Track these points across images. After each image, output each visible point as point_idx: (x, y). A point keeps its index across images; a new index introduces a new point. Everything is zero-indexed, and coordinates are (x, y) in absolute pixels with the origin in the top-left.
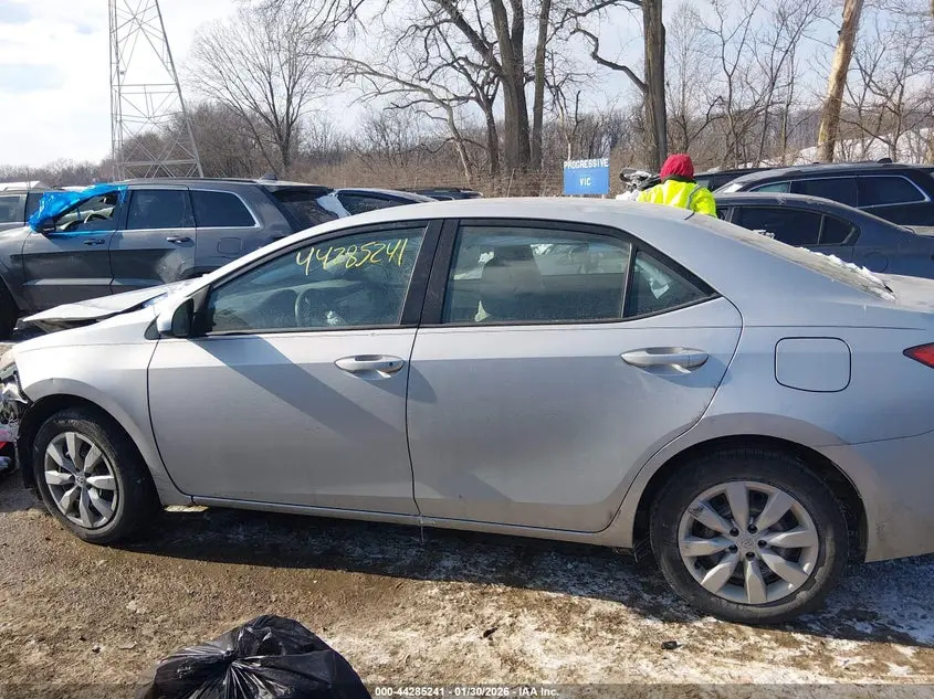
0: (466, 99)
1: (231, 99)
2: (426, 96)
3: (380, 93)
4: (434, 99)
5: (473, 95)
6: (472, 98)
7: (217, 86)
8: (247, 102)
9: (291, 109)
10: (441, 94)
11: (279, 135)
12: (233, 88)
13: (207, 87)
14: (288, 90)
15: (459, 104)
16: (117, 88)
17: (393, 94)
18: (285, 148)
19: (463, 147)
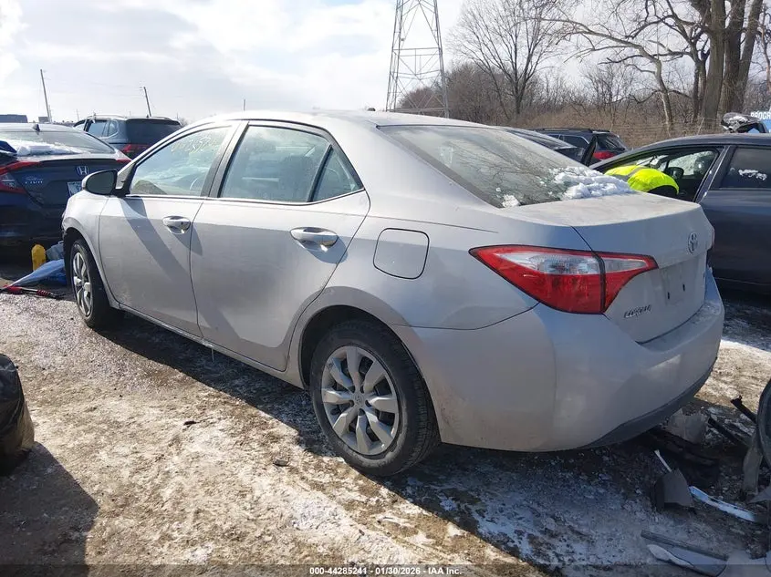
0: (681, 54)
1: (482, 59)
2: (637, 52)
3: (594, 50)
4: (644, 54)
5: (688, 50)
6: (687, 53)
7: (474, 49)
8: (494, 61)
9: (530, 66)
10: (652, 49)
11: (516, 88)
12: (485, 50)
13: (465, 51)
14: (530, 50)
15: (672, 59)
16: (397, 52)
17: (609, 50)
18: (519, 99)
19: (667, 98)
